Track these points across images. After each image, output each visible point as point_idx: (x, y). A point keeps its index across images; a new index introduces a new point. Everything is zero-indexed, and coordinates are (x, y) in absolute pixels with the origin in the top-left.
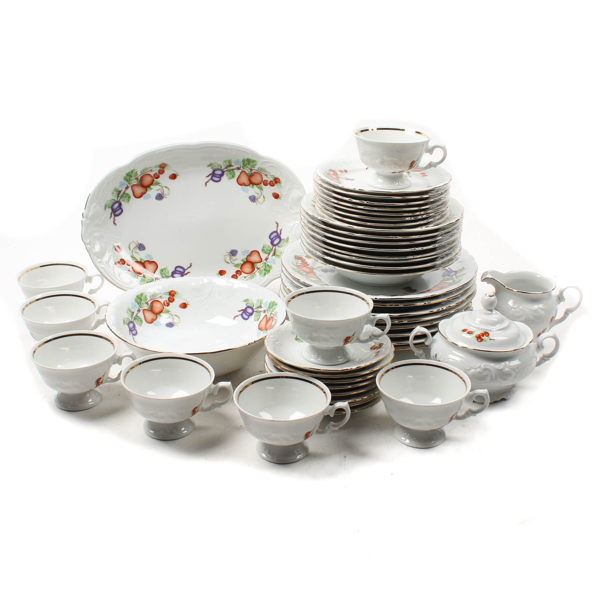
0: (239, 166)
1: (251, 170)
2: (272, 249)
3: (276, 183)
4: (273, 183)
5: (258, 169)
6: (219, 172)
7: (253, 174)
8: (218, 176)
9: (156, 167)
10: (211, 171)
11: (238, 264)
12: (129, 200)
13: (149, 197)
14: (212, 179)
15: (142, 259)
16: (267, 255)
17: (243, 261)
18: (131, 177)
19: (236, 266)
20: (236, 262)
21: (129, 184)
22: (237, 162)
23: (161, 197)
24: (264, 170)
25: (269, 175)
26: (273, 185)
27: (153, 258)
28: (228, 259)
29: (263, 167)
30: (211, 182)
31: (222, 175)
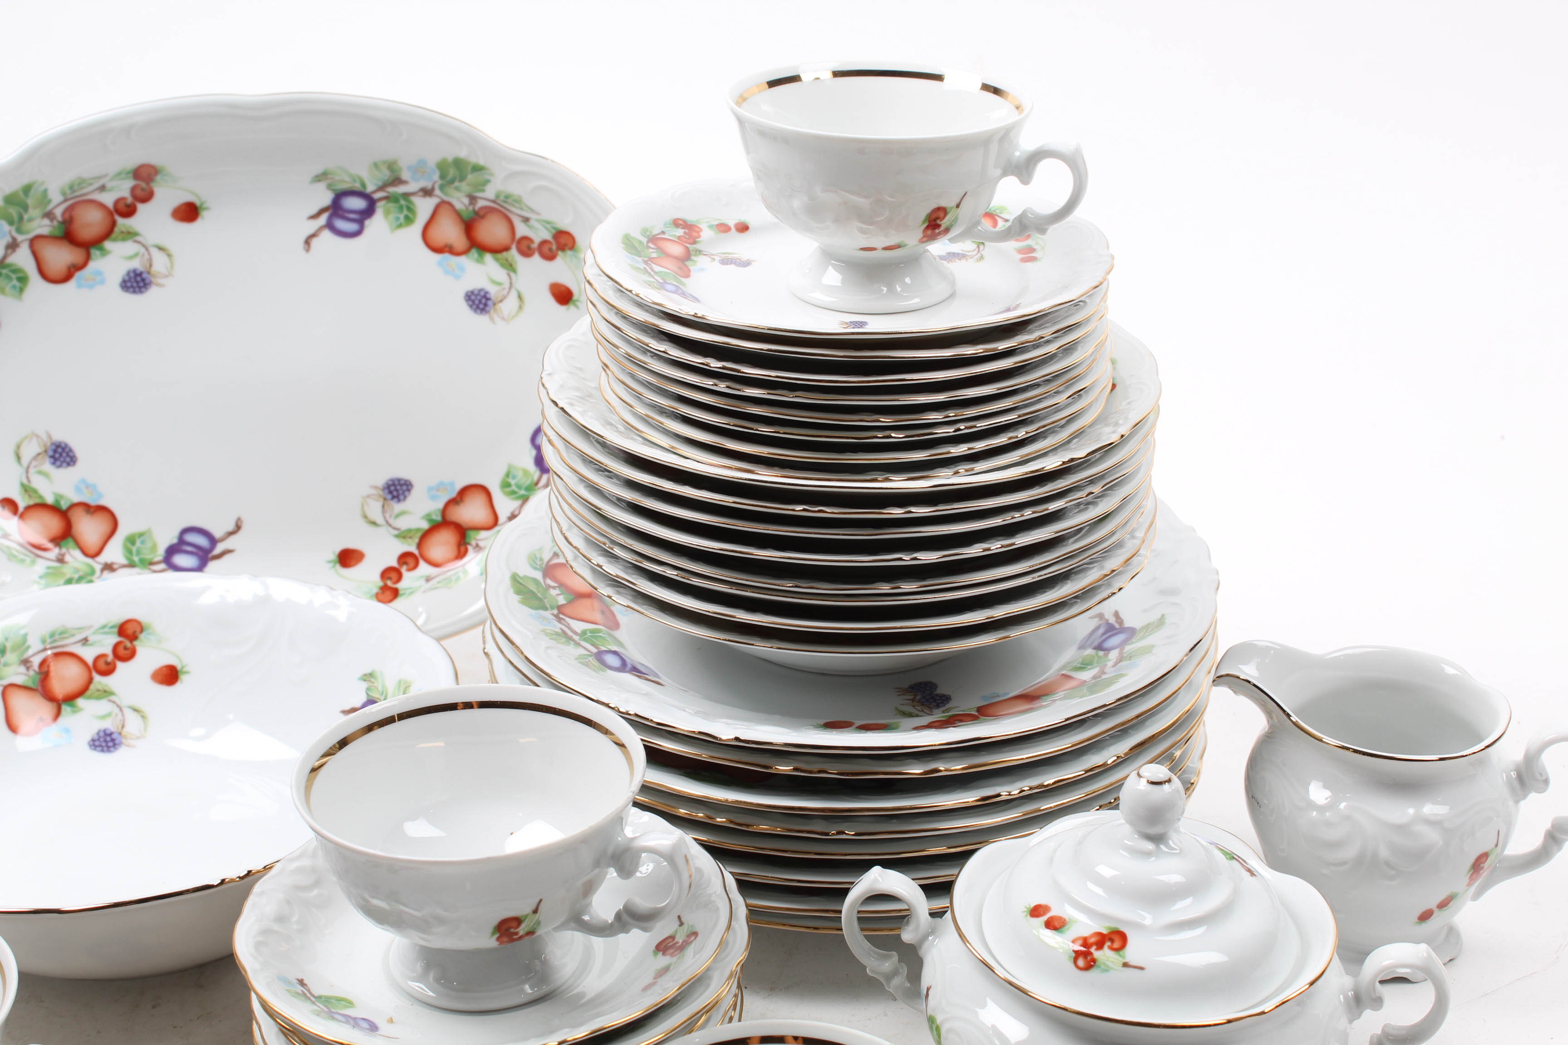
0: (428, 185)
1: (473, 199)
2: (537, 484)
3: (562, 248)
4: (550, 250)
5: (498, 196)
6: (355, 203)
7: (482, 213)
8: (352, 216)
9: (118, 175)
10: (326, 198)
11: (410, 530)
12: (21, 290)
13: (99, 279)
14: (330, 226)
15: (61, 496)
16: (519, 503)
17: (430, 520)
18: (26, 208)
19: (403, 535)
20: (404, 523)
21: (19, 231)
22: (419, 168)
23: (141, 284)
24: (518, 201)
25: (538, 221)
26: (550, 257)
27: (101, 496)
28: (375, 509)
29: (515, 188)
30: (327, 234)
31: (369, 212)
